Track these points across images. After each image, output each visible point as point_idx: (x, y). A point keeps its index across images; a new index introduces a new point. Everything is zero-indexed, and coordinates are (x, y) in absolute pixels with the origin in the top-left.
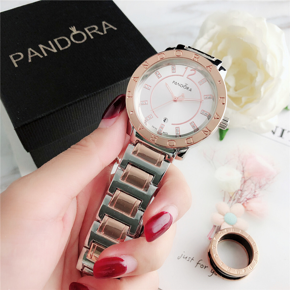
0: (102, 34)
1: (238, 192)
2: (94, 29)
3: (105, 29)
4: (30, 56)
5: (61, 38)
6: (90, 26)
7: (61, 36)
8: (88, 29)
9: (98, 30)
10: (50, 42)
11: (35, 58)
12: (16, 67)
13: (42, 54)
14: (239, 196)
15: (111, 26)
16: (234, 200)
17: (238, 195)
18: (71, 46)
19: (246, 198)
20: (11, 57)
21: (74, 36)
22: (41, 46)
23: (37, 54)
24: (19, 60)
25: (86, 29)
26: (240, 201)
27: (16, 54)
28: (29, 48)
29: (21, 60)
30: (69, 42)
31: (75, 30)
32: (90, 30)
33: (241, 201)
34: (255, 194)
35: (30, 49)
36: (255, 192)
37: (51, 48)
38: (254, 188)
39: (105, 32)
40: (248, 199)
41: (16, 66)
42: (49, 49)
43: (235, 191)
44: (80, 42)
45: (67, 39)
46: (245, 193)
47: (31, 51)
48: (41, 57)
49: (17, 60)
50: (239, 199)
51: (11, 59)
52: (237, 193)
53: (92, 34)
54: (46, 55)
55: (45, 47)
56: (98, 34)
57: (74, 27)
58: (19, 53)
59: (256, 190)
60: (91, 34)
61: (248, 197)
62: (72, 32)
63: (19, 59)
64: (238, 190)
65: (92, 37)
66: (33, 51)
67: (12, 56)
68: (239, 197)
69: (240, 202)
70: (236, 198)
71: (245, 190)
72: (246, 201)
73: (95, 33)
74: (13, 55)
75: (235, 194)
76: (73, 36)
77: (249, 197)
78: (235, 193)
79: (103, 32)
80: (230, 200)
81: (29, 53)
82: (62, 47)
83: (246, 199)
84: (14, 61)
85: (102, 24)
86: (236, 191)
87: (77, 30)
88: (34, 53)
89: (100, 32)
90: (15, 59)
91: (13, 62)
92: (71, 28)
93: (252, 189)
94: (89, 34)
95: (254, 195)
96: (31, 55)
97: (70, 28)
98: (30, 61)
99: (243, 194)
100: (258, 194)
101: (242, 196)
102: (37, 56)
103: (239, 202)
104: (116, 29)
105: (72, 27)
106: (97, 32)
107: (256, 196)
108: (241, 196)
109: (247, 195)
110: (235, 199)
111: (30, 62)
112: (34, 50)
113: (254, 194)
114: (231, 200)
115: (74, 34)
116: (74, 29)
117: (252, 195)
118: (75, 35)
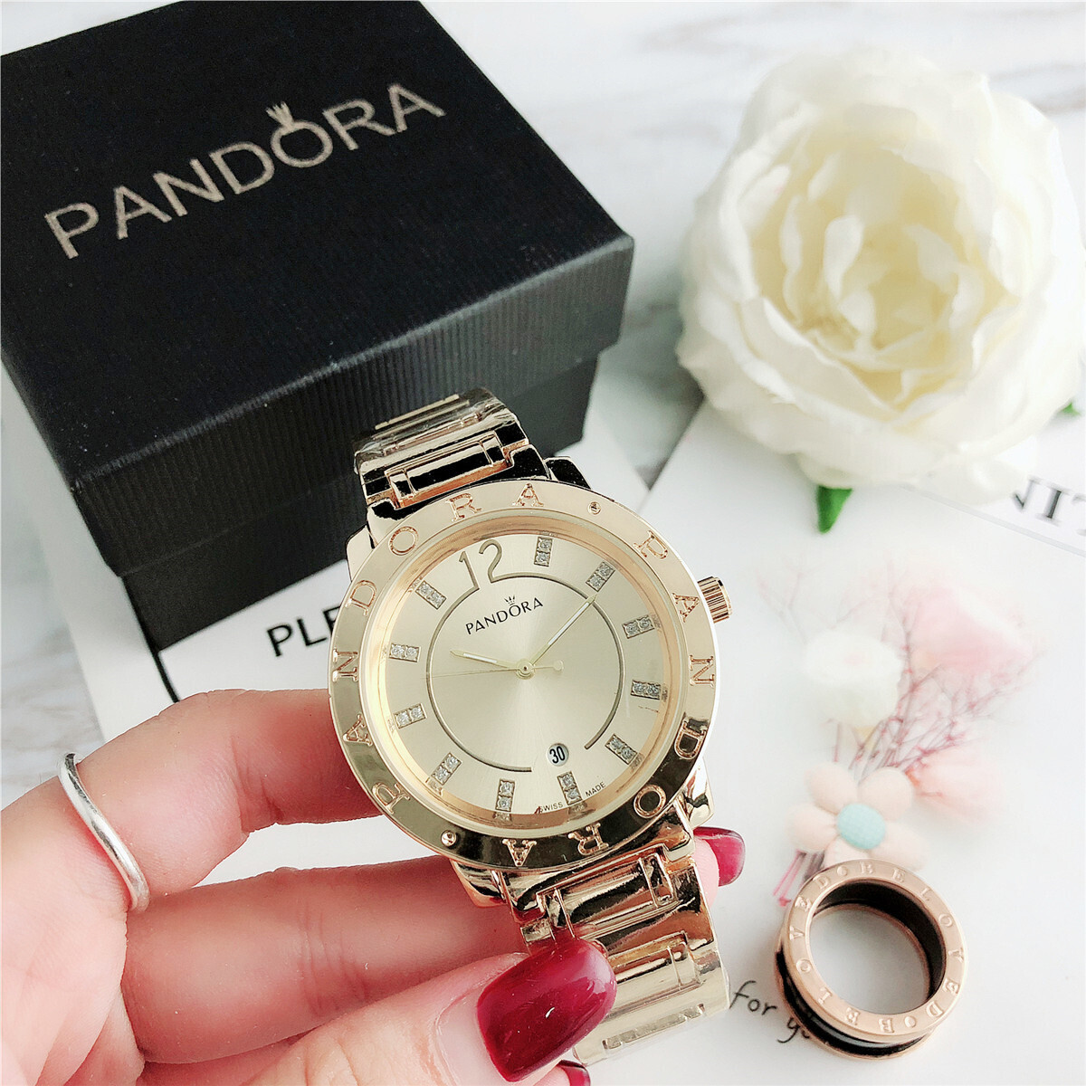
0: (389, 132)
1: (887, 725)
2: (359, 112)
3: (399, 114)
4: (122, 217)
5: (236, 148)
6: (342, 101)
7: (236, 141)
8: (336, 115)
9: (374, 119)
10: (195, 164)
11: (141, 225)
12: (71, 257)
13: (167, 208)
14: (893, 741)
15: (422, 104)
16: (874, 756)
17: (888, 737)
18: (273, 177)
19: (919, 748)
20: (52, 218)
21: (287, 142)
22: (162, 180)
23: (146, 207)
24: (84, 233)
25: (329, 115)
26: (895, 760)
27: (71, 208)
28: (118, 185)
29: (90, 231)
30: (268, 164)
31: (290, 118)
32: (343, 117)
33: (900, 759)
34: (954, 733)
35: (121, 191)
36: (953, 724)
37: (200, 184)
38: (947, 712)
39: (402, 127)
40: (926, 753)
41: (71, 252)
42: (194, 189)
43: (879, 723)
44: (307, 163)
45: (258, 152)
46: (917, 731)
47: (126, 199)
48: (165, 218)
49: (74, 232)
50: (892, 752)
51: (53, 227)
52: (884, 731)
53: (351, 132)
54: (181, 211)
55: (178, 183)
56: (377, 132)
57: (285, 107)
58: (81, 207)
59: (957, 719)
60: (348, 131)
61: (925, 745)
62: (276, 125)
63: (84, 228)
64: (890, 719)
65: (352, 145)
66: (133, 197)
67: (54, 218)
68: (894, 746)
69: (897, 765)
70: (881, 747)
71: (916, 720)
72: (919, 759)
73: (364, 129)
74: (61, 211)
75: (877, 734)
76: (281, 140)
77: (932, 746)
78: (877, 727)
79: (393, 125)
80: (858, 758)
81: (120, 204)
82: (242, 182)
83: (918, 753)
84: (63, 237)
85: (387, 94)
86: (881, 722)
87: (296, 118)
88: (138, 207)
89: (381, 123)
90: (66, 229)
91: (59, 238)
92: (274, 110)
93: (939, 714)
94: (342, 131)
95: (950, 738)
96: (127, 210)
97: (270, 113)
98: (122, 234)
99: (907, 733)
100: (962, 735)
101: (902, 739)
102: (149, 215)
103: (892, 765)
104: (439, 113)
105: (276, 108)
106: (370, 125)
107: (957, 741)
108: (900, 743)
109: (923, 737)
110: (878, 752)
111: (125, 238)
112: (138, 193)
113: (947, 730)
114: (862, 755)
115: (283, 132)
116: (284, 113)
117: (941, 737)
118: (290, 135)
